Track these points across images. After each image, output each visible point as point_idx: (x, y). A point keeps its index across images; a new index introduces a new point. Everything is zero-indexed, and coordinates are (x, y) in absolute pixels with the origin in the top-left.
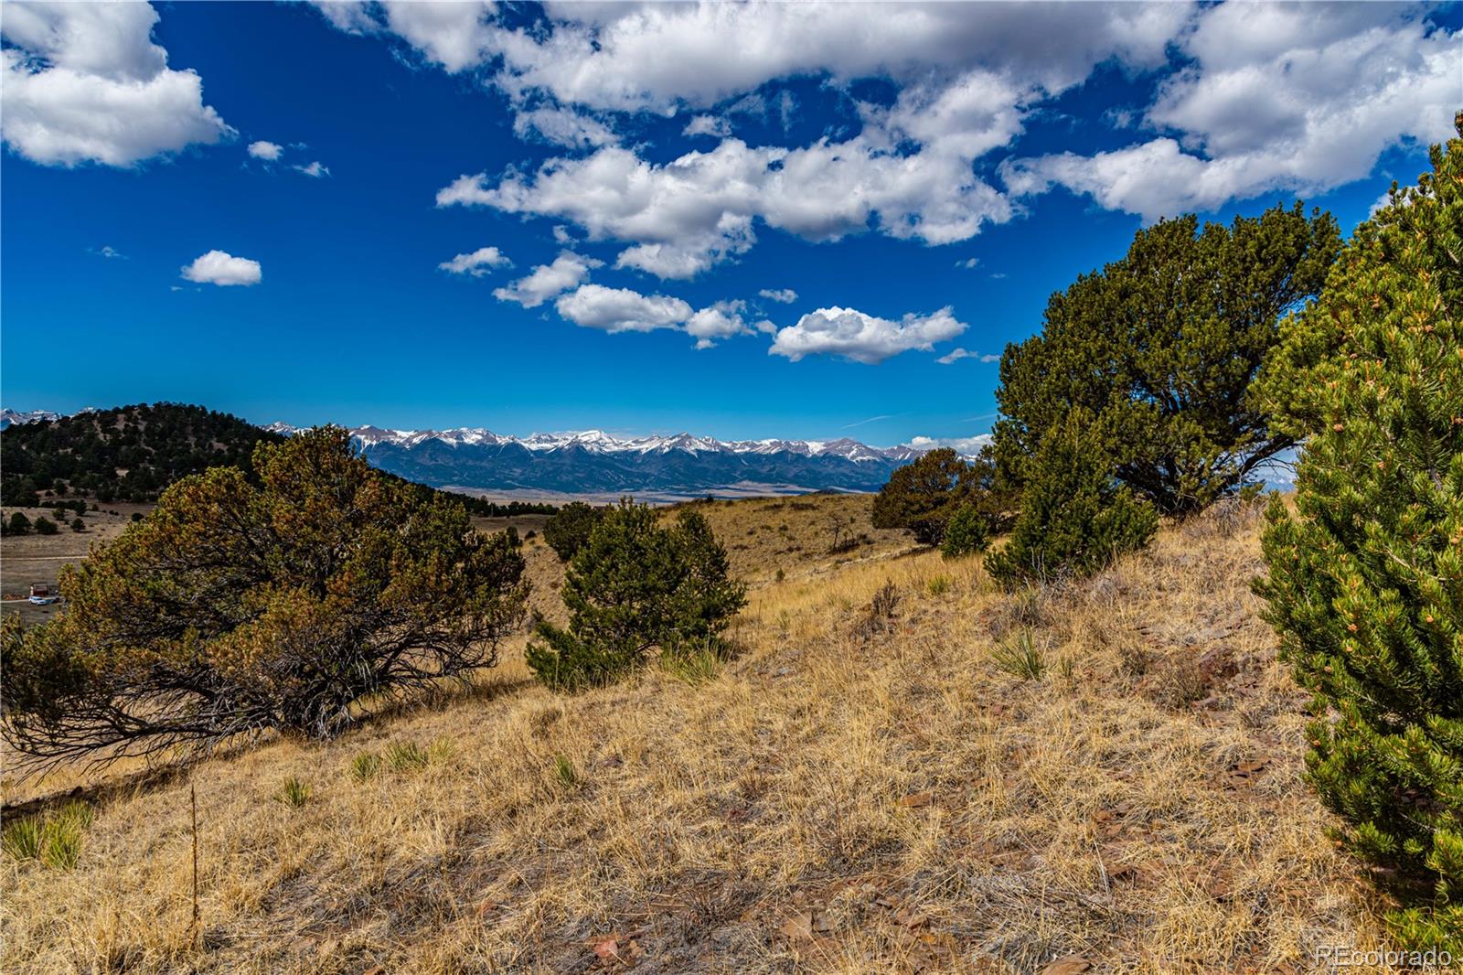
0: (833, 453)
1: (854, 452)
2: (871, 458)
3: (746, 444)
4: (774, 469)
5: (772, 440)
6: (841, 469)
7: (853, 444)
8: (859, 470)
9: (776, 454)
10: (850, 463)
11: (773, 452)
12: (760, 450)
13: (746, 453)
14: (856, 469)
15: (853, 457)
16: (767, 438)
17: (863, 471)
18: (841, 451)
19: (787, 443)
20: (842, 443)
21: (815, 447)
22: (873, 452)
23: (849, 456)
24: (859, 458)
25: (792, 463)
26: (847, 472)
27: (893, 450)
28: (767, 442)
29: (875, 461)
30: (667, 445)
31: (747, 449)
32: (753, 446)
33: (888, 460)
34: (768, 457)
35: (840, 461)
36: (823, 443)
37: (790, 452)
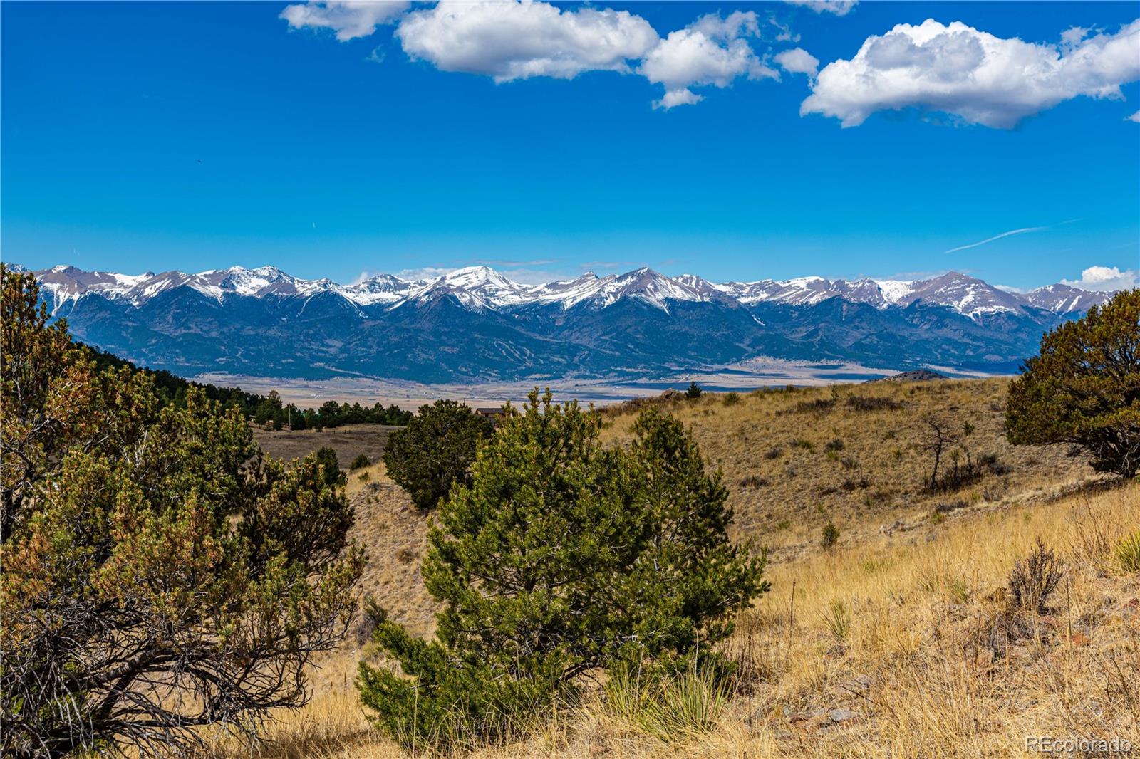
0: (928, 300)
1: (969, 299)
2: (1003, 309)
3: (762, 287)
4: (815, 332)
5: (812, 279)
6: (944, 332)
7: (968, 282)
8: (979, 333)
9: (819, 304)
10: (962, 319)
11: (813, 301)
12: (788, 297)
13: (762, 304)
14: (973, 331)
15: (968, 308)
16: (801, 276)
17: (988, 333)
18: (944, 297)
19: (841, 284)
20: (946, 281)
21: (894, 291)
22: (1006, 298)
23: (959, 306)
24: (980, 310)
25: (850, 320)
26: (957, 336)
27: (1045, 294)
28: (801, 283)
29: (1010, 316)
30: (610, 292)
31: (764, 296)
32: (775, 290)
33: (1035, 312)
34: (804, 310)
35: (943, 316)
36: (908, 283)
37: (845, 301)
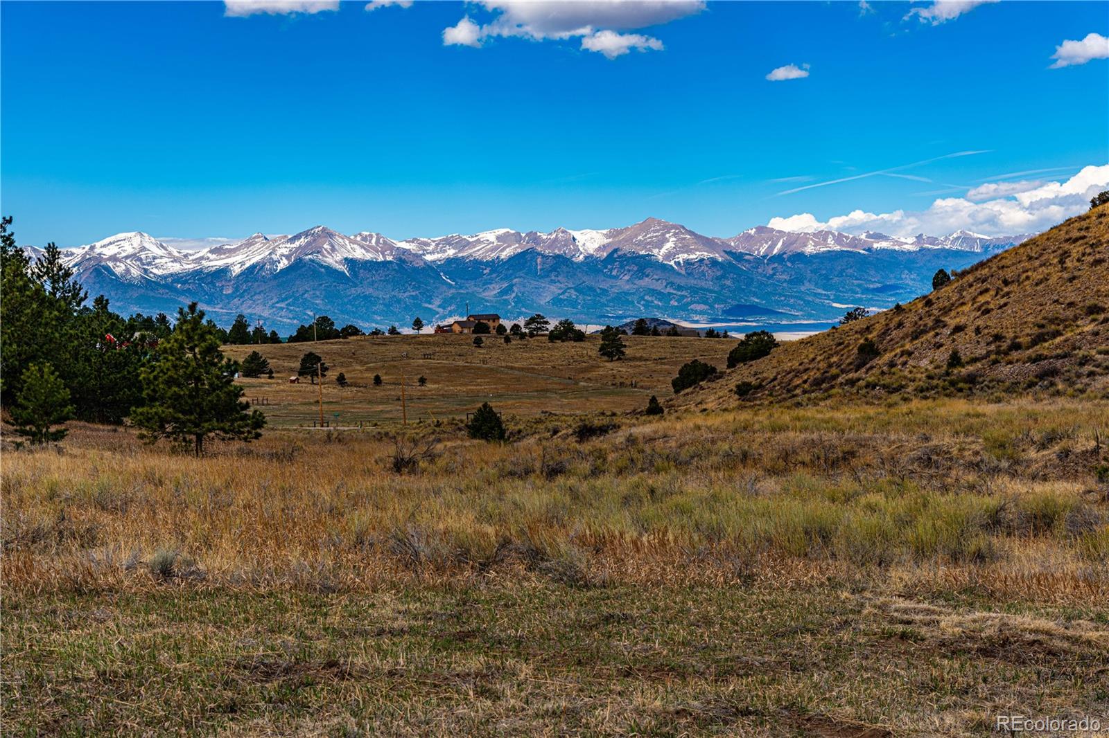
0: (626, 249)
1: (669, 246)
2: (705, 255)
3: (448, 242)
4: (510, 288)
5: (501, 231)
6: (646, 282)
7: (668, 228)
8: (683, 282)
9: (511, 258)
10: (663, 267)
11: (505, 255)
12: (478, 252)
13: (449, 261)
14: (677, 281)
15: (669, 256)
16: (490, 229)
17: (692, 282)
18: (643, 244)
19: (533, 237)
20: (645, 227)
21: (590, 241)
22: (708, 243)
23: (660, 254)
24: (681, 257)
25: (546, 274)
26: (659, 286)
27: (748, 237)
28: (491, 236)
29: (714, 262)
31: (451, 252)
32: (465, 245)
33: (739, 257)
34: (496, 266)
35: (643, 265)
36: (605, 232)
37: (539, 254)
